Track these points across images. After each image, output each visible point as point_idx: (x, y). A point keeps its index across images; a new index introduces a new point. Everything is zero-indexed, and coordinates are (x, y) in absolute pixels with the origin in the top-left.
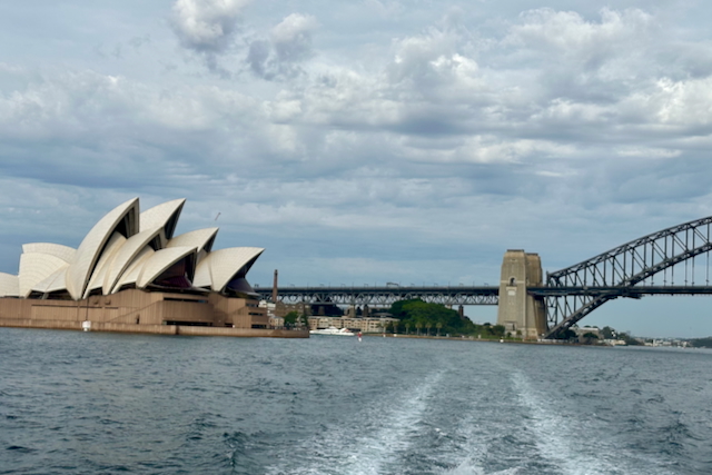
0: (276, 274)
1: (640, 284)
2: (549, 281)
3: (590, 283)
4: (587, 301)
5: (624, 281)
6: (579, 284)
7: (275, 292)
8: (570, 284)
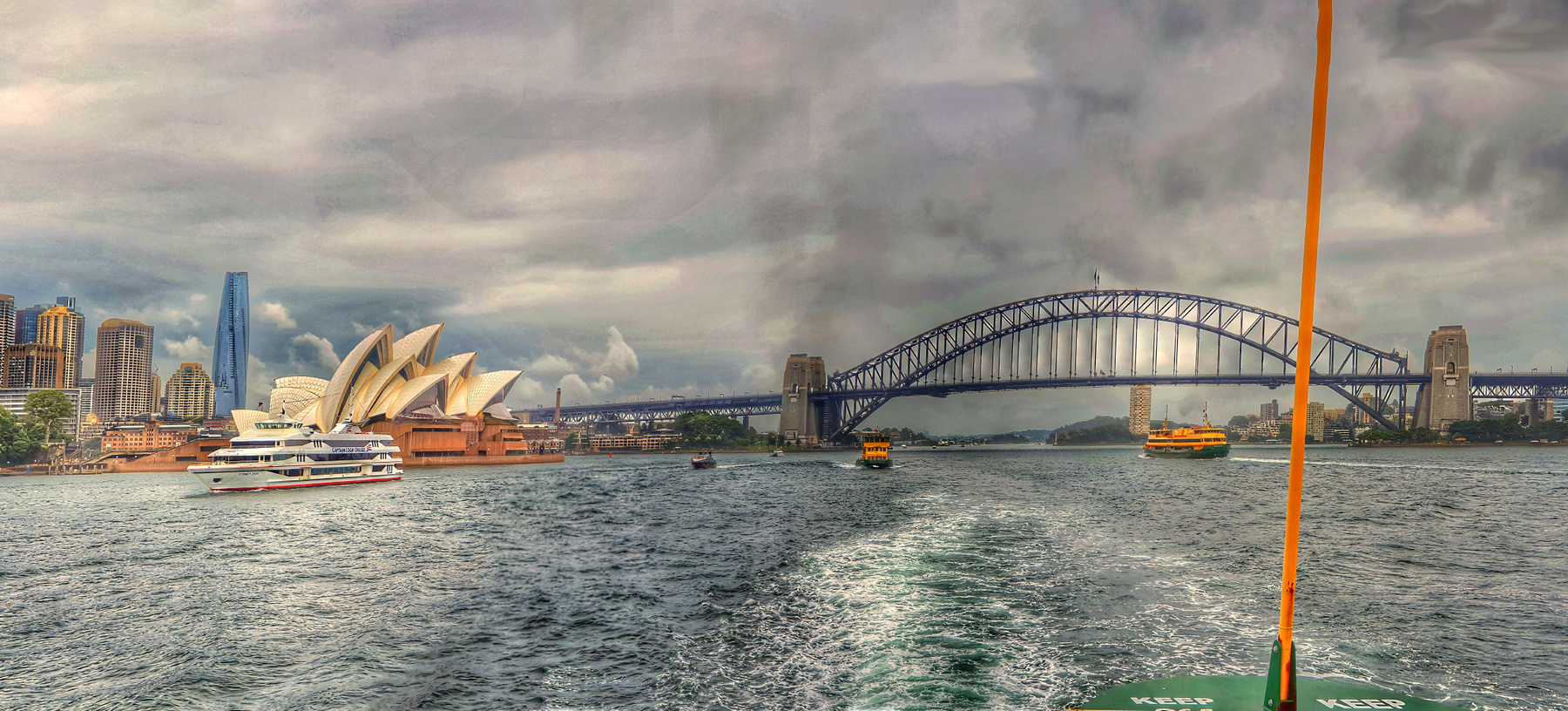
0: (559, 393)
1: (914, 384)
2: (830, 385)
3: (869, 385)
4: (866, 404)
5: (900, 382)
6: (859, 387)
7: (558, 413)
8: (850, 388)
